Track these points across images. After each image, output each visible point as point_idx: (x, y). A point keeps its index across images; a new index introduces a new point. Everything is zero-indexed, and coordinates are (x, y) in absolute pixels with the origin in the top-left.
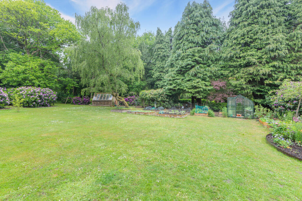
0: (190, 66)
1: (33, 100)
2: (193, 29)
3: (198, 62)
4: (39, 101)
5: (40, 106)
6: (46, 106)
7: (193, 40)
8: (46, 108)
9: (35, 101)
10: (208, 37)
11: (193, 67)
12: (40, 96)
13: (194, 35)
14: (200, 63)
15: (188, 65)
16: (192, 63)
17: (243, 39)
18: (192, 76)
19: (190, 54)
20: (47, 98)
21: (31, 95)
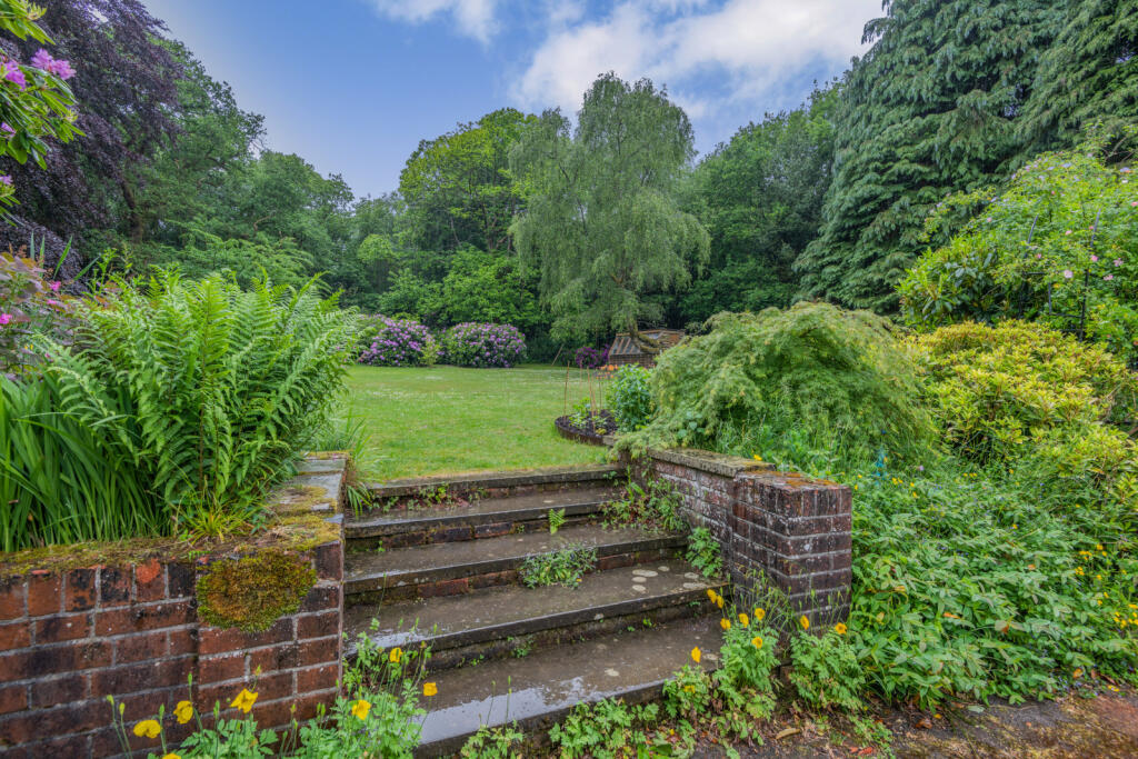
0: (871, 206)
1: (474, 351)
2: (914, 42)
3: (910, 182)
4: (488, 354)
5: (489, 366)
6: (502, 366)
7: (903, 91)
8: (503, 370)
9: (477, 354)
10: (973, 57)
11: (884, 205)
12: (489, 344)
13: (913, 68)
14: (924, 183)
15: (866, 201)
16: (880, 189)
17: (1105, 28)
18: (879, 244)
19: (877, 155)
20: (502, 347)
21: (472, 340)
